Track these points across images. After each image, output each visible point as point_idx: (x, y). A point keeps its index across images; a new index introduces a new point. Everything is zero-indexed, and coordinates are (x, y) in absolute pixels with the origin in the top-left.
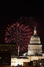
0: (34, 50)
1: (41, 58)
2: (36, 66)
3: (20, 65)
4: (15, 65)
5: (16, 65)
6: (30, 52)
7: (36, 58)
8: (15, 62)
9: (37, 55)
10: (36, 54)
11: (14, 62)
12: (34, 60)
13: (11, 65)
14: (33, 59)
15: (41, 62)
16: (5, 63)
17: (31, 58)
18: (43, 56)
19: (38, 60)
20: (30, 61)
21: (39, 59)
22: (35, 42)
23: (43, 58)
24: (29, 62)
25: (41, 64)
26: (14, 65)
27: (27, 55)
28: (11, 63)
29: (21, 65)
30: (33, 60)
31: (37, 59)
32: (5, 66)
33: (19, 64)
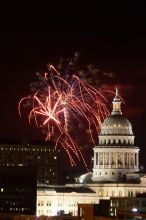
0: (113, 163)
1: (135, 189)
2: (120, 216)
3: (67, 212)
4: (49, 215)
5: (53, 212)
6: (99, 172)
7: (120, 191)
8: (49, 204)
9: (122, 179)
10: (119, 178)
11: (45, 204)
12: (111, 198)
13: (38, 215)
14: (110, 195)
15: (138, 202)
16: (15, 207)
17: (102, 190)
18: (142, 184)
19: (125, 198)
20: (101, 201)
21: (131, 193)
22: (117, 139)
23: (142, 190)
24: (97, 202)
25: (135, 210)
26: (45, 214)
27: (89, 180)
28: (38, 208)
29: (70, 214)
30: (108, 198)
31: (123, 195)
32: (16, 217)
33: (62, 212)
